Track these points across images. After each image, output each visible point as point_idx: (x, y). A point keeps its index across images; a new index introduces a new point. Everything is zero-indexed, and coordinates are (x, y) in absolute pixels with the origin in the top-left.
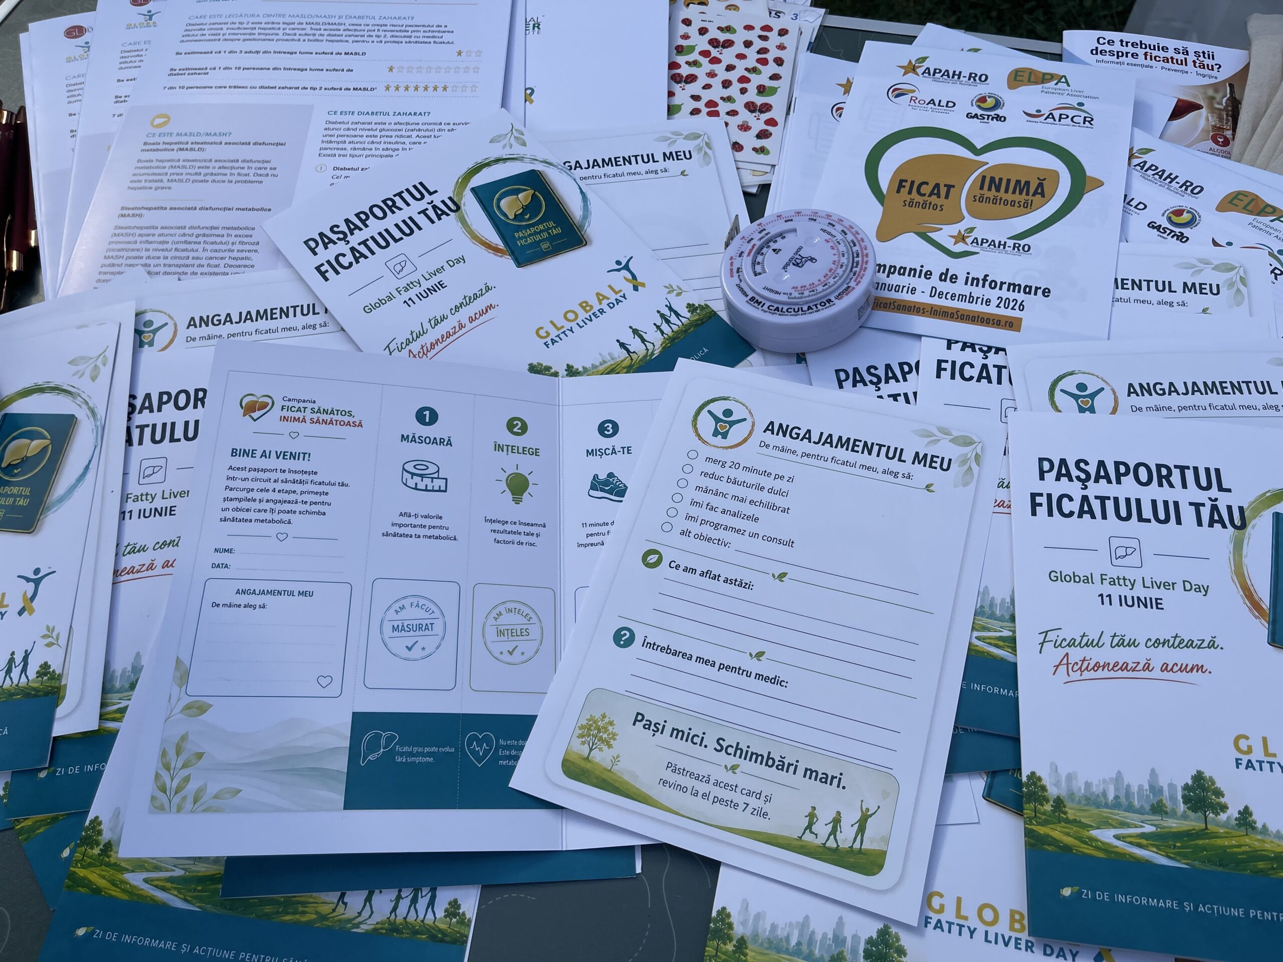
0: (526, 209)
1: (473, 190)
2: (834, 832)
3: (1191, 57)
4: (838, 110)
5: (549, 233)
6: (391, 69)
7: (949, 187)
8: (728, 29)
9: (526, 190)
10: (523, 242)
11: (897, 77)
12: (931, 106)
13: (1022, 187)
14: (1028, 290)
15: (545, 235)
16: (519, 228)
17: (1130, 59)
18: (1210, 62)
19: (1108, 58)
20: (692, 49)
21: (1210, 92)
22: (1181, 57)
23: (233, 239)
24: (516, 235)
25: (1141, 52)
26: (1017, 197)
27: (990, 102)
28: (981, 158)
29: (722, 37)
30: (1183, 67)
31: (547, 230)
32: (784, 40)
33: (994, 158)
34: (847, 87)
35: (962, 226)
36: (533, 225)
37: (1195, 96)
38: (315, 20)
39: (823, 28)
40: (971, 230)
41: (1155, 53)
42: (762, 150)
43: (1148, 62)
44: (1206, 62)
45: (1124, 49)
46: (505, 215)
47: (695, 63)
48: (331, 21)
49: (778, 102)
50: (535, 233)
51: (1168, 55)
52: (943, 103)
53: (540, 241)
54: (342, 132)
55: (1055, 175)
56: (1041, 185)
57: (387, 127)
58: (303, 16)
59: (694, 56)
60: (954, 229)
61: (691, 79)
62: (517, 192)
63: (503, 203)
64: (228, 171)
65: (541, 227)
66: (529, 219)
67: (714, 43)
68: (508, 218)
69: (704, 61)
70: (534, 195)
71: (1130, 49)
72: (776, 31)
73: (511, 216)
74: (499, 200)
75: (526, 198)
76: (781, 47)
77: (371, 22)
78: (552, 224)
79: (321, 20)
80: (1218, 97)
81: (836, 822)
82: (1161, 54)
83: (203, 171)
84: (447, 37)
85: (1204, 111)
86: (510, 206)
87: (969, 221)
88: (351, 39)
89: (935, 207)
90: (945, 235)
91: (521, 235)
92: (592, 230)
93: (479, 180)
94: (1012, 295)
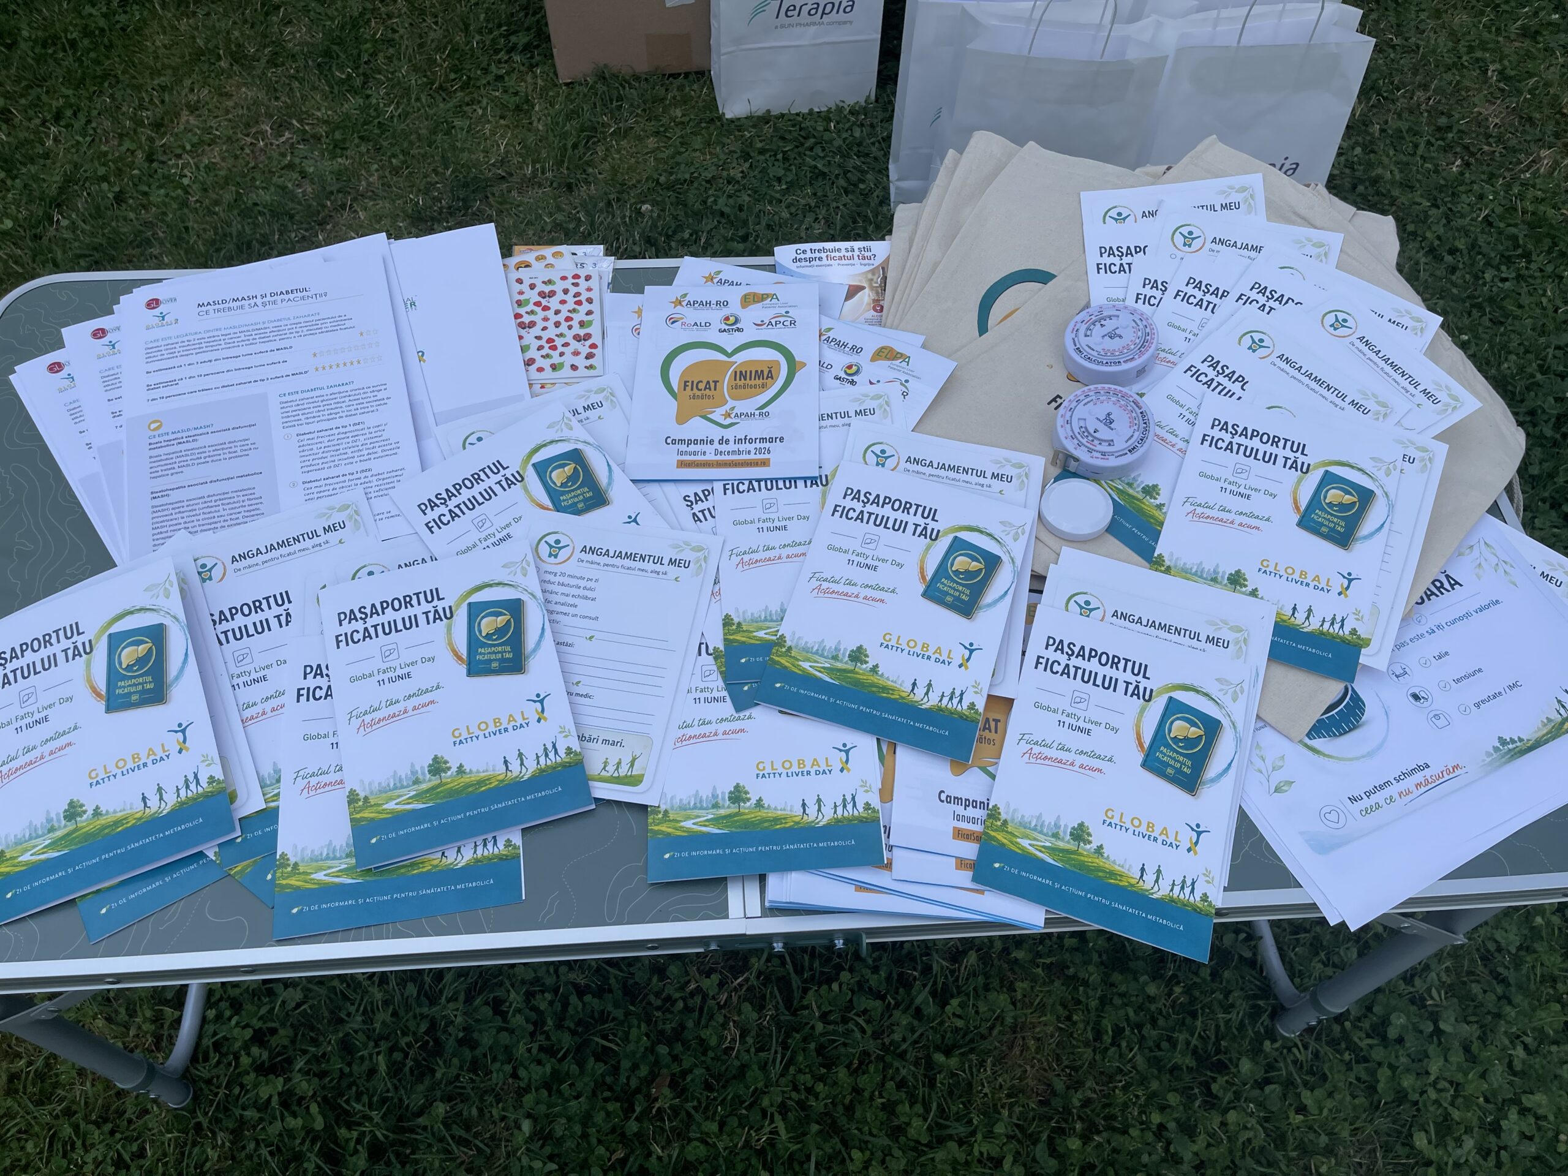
2: (617, 769)
3: (857, 253)
6: (315, 355)
7: (716, 382)
8: (550, 282)
11: (671, 309)
12: (696, 326)
13: (759, 374)
14: (771, 440)
17: (818, 262)
18: (869, 254)
19: (803, 264)
20: (527, 301)
21: (870, 276)
22: (850, 254)
23: (242, 498)
25: (823, 255)
26: (758, 382)
27: (732, 319)
28: (733, 359)
29: (547, 289)
30: (851, 262)
32: (590, 283)
33: (740, 358)
34: (639, 312)
37: (860, 281)
38: (245, 329)
39: (615, 270)
41: (833, 254)
42: (591, 367)
43: (830, 262)
44: (866, 254)
45: (813, 256)
47: (532, 312)
48: (258, 327)
49: (595, 330)
51: (841, 254)
52: (703, 324)
54: (294, 408)
55: (778, 363)
56: (770, 372)
57: (325, 398)
59: (530, 307)
61: (532, 324)
64: (221, 452)
67: (542, 294)
71: (817, 255)
72: (583, 278)
76: (589, 290)
77: (288, 322)
79: (250, 328)
80: (874, 278)
81: (619, 764)
82: (837, 254)
83: (203, 455)
85: (867, 291)
88: (277, 338)
89: (709, 397)
94: (762, 445)
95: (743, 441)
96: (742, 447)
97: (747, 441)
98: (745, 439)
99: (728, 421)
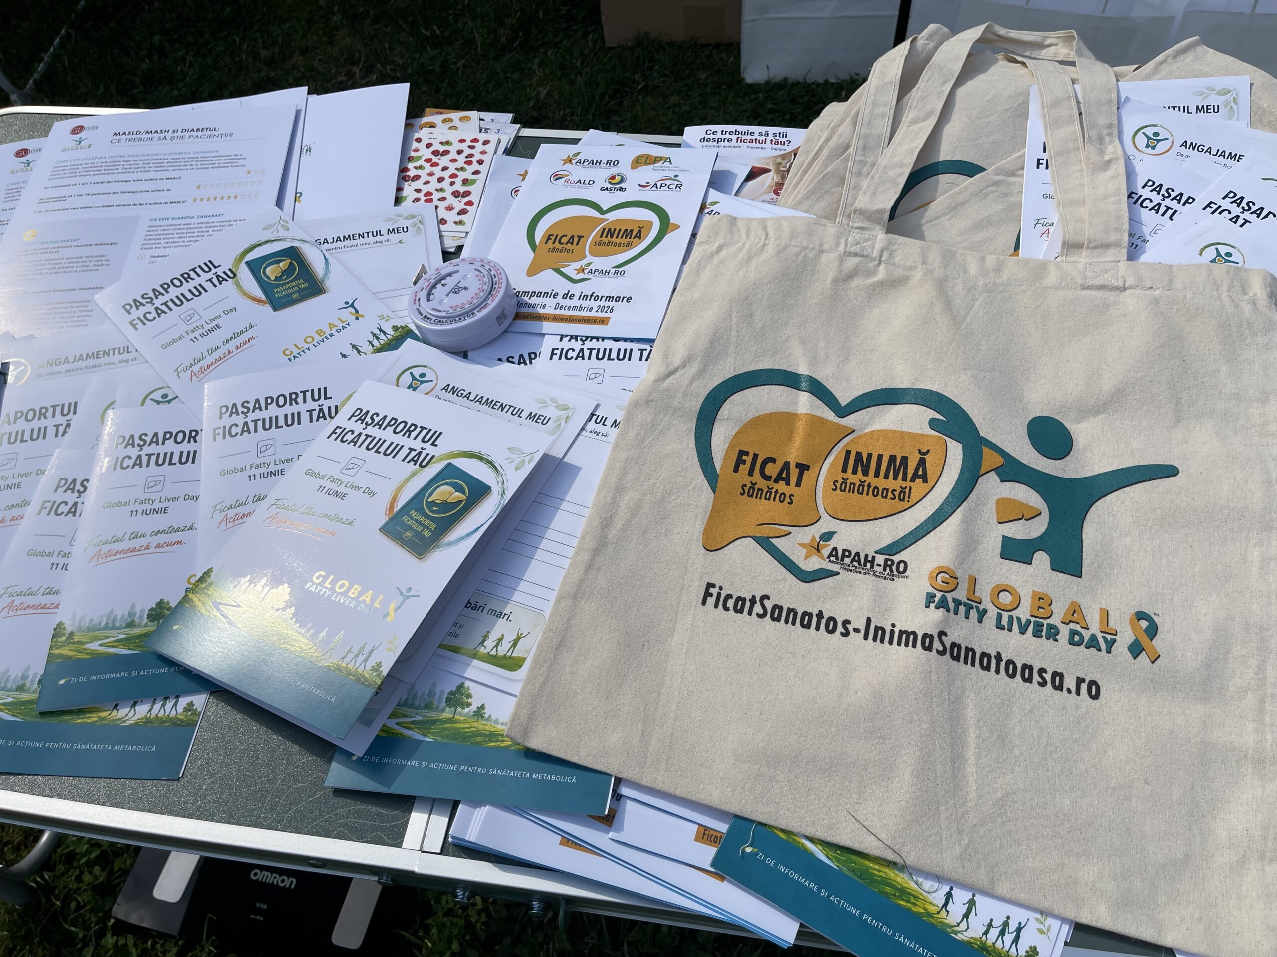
0: (284, 272)
1: (247, 263)
3: (770, 137)
4: (516, 191)
5: (299, 287)
7: (580, 237)
8: (448, 143)
9: (285, 260)
10: (280, 295)
11: (558, 167)
12: (578, 184)
13: (628, 233)
14: (618, 299)
15: (297, 288)
16: (277, 286)
17: (726, 143)
18: (783, 139)
19: (711, 143)
20: (419, 158)
21: (779, 160)
22: (763, 138)
24: (275, 290)
25: (734, 137)
26: (624, 241)
27: (618, 179)
28: (605, 216)
29: (442, 148)
30: (763, 145)
31: (297, 285)
32: (486, 147)
33: (612, 216)
34: (524, 176)
35: (583, 263)
36: (288, 283)
37: (767, 164)
39: (516, 137)
40: (589, 264)
41: (744, 137)
42: (461, 223)
43: (739, 144)
44: (781, 139)
45: (723, 137)
46: (269, 278)
47: (421, 168)
49: (475, 189)
50: (289, 288)
51: (753, 138)
52: (587, 182)
53: (292, 293)
54: (159, 232)
55: (650, 224)
56: (640, 231)
57: (191, 226)
58: (137, 155)
59: (421, 162)
60: (577, 265)
61: (417, 178)
62: (278, 262)
63: (268, 270)
64: (75, 265)
65: (294, 284)
66: (285, 279)
67: (436, 153)
68: (271, 280)
69: (427, 166)
70: (291, 264)
71: (728, 136)
72: (481, 142)
73: (273, 278)
74: (265, 268)
75: (284, 265)
76: (484, 152)
78: (301, 281)
80: (784, 163)
82: (749, 137)
84: (241, 162)
85: (771, 174)
86: (272, 272)
87: (589, 258)
89: (568, 251)
90: (571, 270)
91: (279, 289)
92: (329, 283)
93: (251, 256)
94: (607, 303)
95: (589, 297)
96: (585, 303)
97: (593, 298)
98: (591, 296)
99: (580, 276)
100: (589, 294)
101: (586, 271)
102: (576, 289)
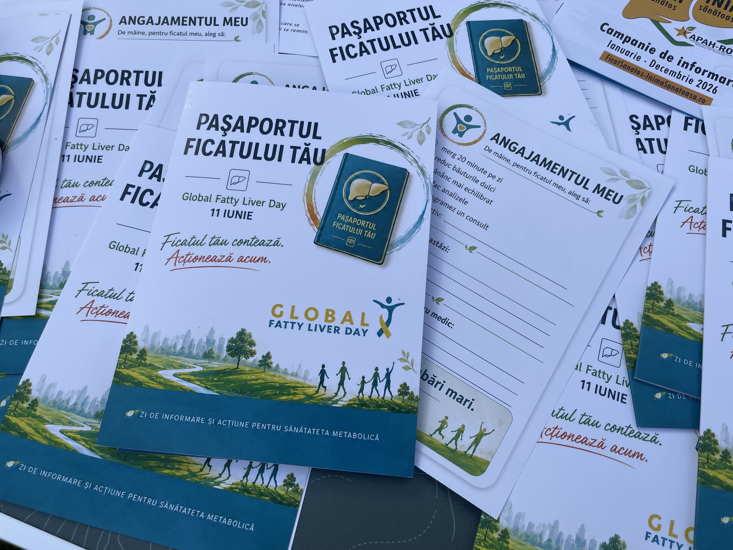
2: (456, 438)
14: (722, 80)
60: (678, 25)
81: (460, 432)
87: (692, 21)
89: (670, 6)
94: (710, 81)
95: (689, 66)
96: (685, 72)
97: (694, 68)
98: (693, 65)
99: (681, 39)
100: (691, 63)
101: (689, 35)
102: (676, 52)
